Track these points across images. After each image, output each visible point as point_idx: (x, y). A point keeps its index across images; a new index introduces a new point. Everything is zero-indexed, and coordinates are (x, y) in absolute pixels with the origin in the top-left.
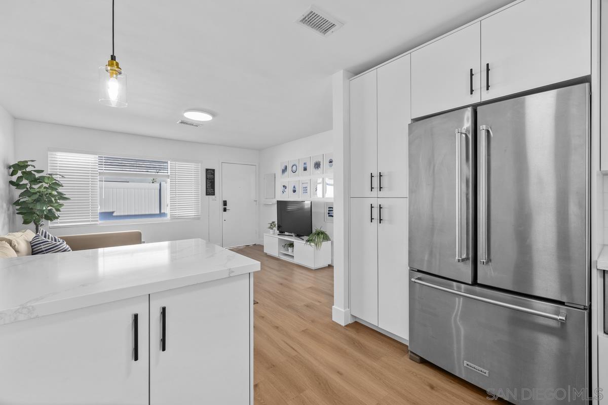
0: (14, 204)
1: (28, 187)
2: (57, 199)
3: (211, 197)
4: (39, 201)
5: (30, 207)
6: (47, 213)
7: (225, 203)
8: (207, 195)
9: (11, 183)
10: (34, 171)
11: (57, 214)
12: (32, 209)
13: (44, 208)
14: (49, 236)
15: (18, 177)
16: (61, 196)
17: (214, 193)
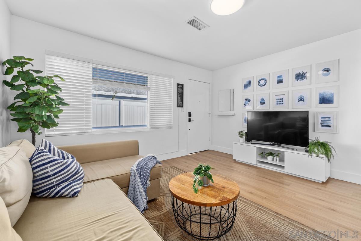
0: (8, 108)
1: (25, 89)
2: (57, 103)
3: (180, 108)
4: (37, 105)
5: (27, 112)
6: (47, 120)
7: (190, 115)
8: (177, 106)
9: (5, 83)
10: (32, 70)
11: (56, 120)
12: (29, 114)
13: (44, 114)
14: (54, 149)
15: (14, 76)
16: (61, 102)
17: (183, 105)
